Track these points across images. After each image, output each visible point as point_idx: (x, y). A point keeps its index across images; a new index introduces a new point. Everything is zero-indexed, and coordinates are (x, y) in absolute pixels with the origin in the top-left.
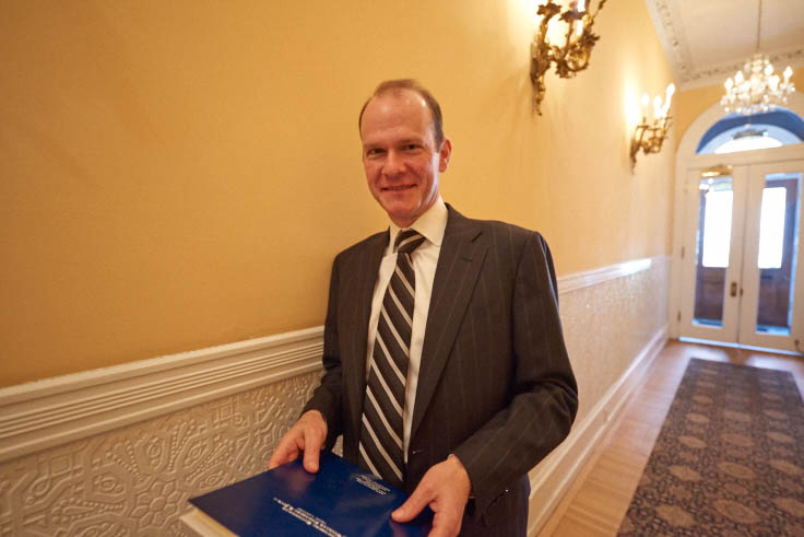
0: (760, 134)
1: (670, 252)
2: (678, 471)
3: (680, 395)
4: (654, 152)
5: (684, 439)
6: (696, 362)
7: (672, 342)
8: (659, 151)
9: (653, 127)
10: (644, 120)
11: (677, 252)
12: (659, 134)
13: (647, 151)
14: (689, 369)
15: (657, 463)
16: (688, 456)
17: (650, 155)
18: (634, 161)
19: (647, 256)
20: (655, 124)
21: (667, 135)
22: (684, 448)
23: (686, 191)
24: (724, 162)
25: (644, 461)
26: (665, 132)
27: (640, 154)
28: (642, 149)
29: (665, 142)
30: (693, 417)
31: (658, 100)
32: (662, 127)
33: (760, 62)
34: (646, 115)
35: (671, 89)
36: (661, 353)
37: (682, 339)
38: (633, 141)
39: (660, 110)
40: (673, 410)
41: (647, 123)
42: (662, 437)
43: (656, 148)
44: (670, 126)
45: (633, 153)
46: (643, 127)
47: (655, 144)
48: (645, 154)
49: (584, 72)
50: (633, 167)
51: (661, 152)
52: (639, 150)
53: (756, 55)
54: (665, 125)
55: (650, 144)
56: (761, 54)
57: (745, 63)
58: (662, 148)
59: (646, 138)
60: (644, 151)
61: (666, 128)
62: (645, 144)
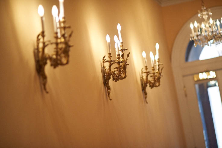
4: (156, 86)
8: (159, 85)
10: (146, 69)
13: (152, 86)
17: (154, 88)
18: (146, 94)
20: (154, 70)
21: (162, 74)
26: (160, 74)
28: (148, 85)
29: (161, 80)
31: (151, 54)
32: (157, 71)
33: (205, 13)
34: (147, 65)
35: (157, 46)
38: (142, 80)
39: (155, 58)
41: (148, 71)
43: (157, 84)
44: (162, 69)
45: (144, 89)
46: (147, 73)
47: (156, 81)
48: (151, 88)
49: (125, 79)
50: (146, 98)
51: (161, 85)
52: (147, 86)
53: (202, 9)
54: (159, 69)
55: (153, 82)
56: (205, 8)
57: (198, 13)
58: (161, 83)
59: (150, 79)
60: (150, 86)
61: (160, 71)
62: (150, 82)
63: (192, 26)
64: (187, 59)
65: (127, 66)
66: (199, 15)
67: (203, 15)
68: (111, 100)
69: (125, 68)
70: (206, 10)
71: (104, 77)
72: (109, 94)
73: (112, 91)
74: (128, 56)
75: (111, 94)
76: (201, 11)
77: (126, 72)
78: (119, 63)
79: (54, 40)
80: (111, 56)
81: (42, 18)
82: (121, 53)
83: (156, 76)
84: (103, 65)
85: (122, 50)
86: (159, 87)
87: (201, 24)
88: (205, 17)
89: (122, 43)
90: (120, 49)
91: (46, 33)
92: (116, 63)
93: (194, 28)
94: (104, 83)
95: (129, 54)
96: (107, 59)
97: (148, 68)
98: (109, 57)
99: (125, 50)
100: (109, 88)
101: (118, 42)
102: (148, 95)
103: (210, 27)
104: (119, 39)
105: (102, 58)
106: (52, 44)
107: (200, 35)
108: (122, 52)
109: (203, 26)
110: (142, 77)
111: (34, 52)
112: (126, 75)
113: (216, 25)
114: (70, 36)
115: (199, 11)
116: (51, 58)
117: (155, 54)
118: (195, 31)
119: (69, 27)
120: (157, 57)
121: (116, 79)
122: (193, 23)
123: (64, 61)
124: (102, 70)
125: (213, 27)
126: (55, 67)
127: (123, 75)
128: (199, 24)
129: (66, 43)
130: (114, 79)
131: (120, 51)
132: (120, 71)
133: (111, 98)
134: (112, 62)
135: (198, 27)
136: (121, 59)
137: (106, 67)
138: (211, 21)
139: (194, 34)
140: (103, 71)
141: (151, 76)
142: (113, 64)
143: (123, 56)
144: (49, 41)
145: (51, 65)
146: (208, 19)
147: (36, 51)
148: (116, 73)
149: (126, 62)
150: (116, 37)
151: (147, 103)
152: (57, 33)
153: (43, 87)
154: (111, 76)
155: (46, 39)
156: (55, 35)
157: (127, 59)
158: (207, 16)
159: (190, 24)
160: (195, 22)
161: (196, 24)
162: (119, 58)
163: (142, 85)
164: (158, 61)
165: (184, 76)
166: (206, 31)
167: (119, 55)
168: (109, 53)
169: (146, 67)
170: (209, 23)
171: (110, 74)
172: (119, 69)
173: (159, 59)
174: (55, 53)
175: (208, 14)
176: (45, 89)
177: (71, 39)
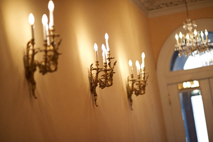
4: (141, 94)
8: (144, 93)
9: (138, 80)
10: (132, 77)
13: (137, 94)
17: (140, 96)
18: (131, 101)
20: (139, 78)
21: (147, 82)
26: (145, 82)
28: (134, 92)
29: (146, 88)
31: (137, 63)
32: (143, 79)
33: (190, 25)
34: (133, 74)
35: (143, 55)
38: (128, 87)
39: (140, 66)
41: (134, 79)
43: (142, 92)
44: (147, 78)
45: (129, 96)
46: (133, 81)
47: (141, 89)
48: (137, 96)
49: (111, 86)
50: (131, 105)
51: (146, 93)
52: (132, 93)
53: (187, 20)
54: (144, 78)
55: (138, 89)
56: (190, 20)
57: (183, 25)
58: (146, 91)
59: (135, 86)
60: (135, 94)
61: (146, 80)
62: (136, 90)
63: (177, 37)
64: (172, 68)
65: (114, 74)
66: (184, 27)
67: (187, 26)
68: (97, 106)
69: (111, 75)
70: (191, 22)
71: (91, 84)
72: (95, 100)
73: (98, 98)
74: (115, 64)
75: (97, 101)
76: (186, 23)
77: (112, 80)
78: (106, 71)
79: (43, 48)
80: (98, 65)
81: (32, 26)
82: (108, 62)
83: (141, 84)
84: (91, 73)
85: (109, 59)
86: (144, 95)
87: (185, 35)
88: (190, 29)
89: (109, 52)
90: (107, 58)
91: (36, 41)
92: (103, 71)
93: (179, 39)
94: (91, 90)
95: (116, 62)
96: (94, 66)
97: (134, 76)
98: (96, 65)
99: (112, 58)
100: (96, 95)
101: (105, 51)
102: (133, 102)
103: (194, 38)
104: (106, 48)
105: (90, 66)
106: (41, 51)
107: (185, 46)
108: (109, 60)
109: (187, 37)
110: (128, 85)
111: (24, 59)
112: (112, 82)
113: (200, 36)
114: (59, 44)
115: (184, 23)
116: (40, 65)
117: (141, 63)
118: (180, 42)
119: (58, 36)
120: (143, 65)
121: (103, 86)
122: (178, 34)
123: (53, 68)
124: (89, 77)
125: (197, 38)
126: (44, 74)
127: (109, 83)
128: (184, 36)
129: (55, 51)
130: (100, 86)
131: (107, 59)
132: (106, 79)
133: (97, 105)
134: (99, 70)
135: (183, 38)
136: (108, 68)
137: (93, 74)
138: (195, 33)
139: (179, 45)
140: (91, 78)
141: (137, 84)
142: (100, 72)
143: (109, 64)
144: (39, 49)
145: (40, 72)
146: (193, 31)
147: (26, 58)
148: (103, 80)
149: (113, 70)
150: (103, 46)
151: (132, 110)
152: (46, 41)
153: (32, 92)
154: (98, 84)
155: (36, 46)
156: (45, 43)
157: (113, 68)
158: (191, 28)
159: (175, 35)
160: (180, 33)
161: (181, 35)
162: (106, 66)
163: (128, 92)
164: (144, 70)
165: (168, 85)
166: (190, 42)
167: (106, 63)
168: (96, 61)
169: (132, 75)
170: (194, 35)
171: (97, 81)
172: (105, 76)
173: (144, 68)
174: (44, 60)
175: (192, 26)
176: (34, 94)
177: (59, 47)
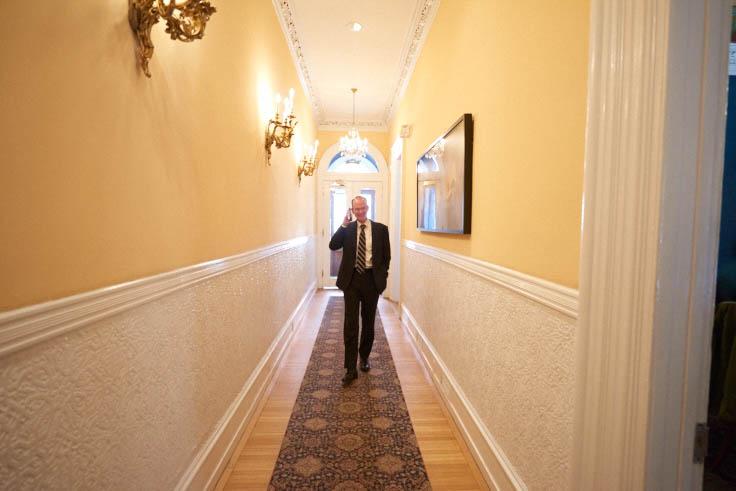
0: (358, 162)
1: (316, 232)
2: (328, 342)
3: (326, 313)
5: (330, 330)
6: (334, 298)
7: (320, 290)
8: (312, 175)
9: (309, 162)
10: (305, 158)
11: (320, 231)
12: (312, 166)
13: (306, 174)
14: (330, 302)
15: (318, 342)
16: (332, 336)
17: (308, 176)
19: (307, 234)
22: (330, 333)
23: (323, 194)
24: (342, 178)
25: (313, 342)
26: (315, 165)
27: (303, 175)
28: (304, 172)
29: (314, 171)
30: (332, 321)
31: (311, 148)
32: (313, 162)
33: (354, 132)
35: (317, 143)
36: (315, 296)
37: (325, 288)
38: (299, 167)
39: (313, 151)
40: (324, 321)
42: (321, 331)
43: (310, 173)
45: (299, 175)
46: (305, 162)
49: (287, 148)
50: (300, 182)
53: (353, 128)
55: (308, 171)
59: (306, 167)
65: (293, 135)
66: (350, 133)
68: (270, 165)
69: (290, 135)
70: (356, 130)
71: (267, 140)
72: (269, 158)
73: (272, 157)
74: (296, 124)
77: (289, 141)
78: (285, 128)
80: (278, 118)
84: (269, 126)
92: (282, 126)
100: (270, 153)
102: (302, 180)
104: (290, 103)
105: (269, 118)
108: (291, 118)
112: (289, 144)
121: (279, 145)
124: (266, 132)
126: (174, 38)
127: (286, 144)
131: (289, 116)
136: (288, 125)
142: (279, 127)
145: (168, 30)
148: (280, 138)
149: (292, 131)
150: (287, 100)
151: (300, 186)
154: (275, 141)
157: (293, 128)
158: (355, 135)
160: (346, 137)
162: (286, 123)
163: (299, 170)
167: (286, 120)
172: (283, 135)
173: (316, 153)
176: (145, 67)
